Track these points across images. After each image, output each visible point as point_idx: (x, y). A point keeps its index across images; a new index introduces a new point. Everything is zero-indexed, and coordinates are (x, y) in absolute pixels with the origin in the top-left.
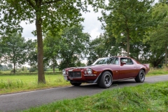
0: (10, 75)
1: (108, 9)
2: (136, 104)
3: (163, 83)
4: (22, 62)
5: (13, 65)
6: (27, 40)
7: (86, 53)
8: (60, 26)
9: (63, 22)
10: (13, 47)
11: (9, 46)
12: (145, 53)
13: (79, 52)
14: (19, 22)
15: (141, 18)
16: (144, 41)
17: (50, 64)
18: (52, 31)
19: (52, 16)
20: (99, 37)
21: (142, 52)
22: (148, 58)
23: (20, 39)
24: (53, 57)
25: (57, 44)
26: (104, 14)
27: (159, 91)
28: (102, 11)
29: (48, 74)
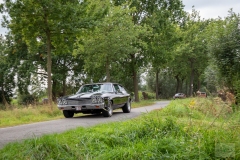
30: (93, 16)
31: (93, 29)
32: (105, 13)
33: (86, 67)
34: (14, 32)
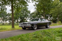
0: (2, 25)
1: (37, 2)
2: (49, 36)
3: (58, 28)
4: (6, 21)
5: (3, 22)
6: (8, 13)
7: (29, 18)
8: (20, 8)
9: (21, 6)
11: (2, 15)
13: (27, 17)
15: (49, 5)
16: (50, 13)
17: (16, 21)
18: (17, 10)
19: (17, 4)
20: (33, 12)
21: (49, 17)
24: (17, 19)
25: (19, 14)
26: (36, 4)
27: (57, 31)
28: (35, 3)
29: (16, 25)
30: (55, 5)
31: (55, 8)
32: (58, 4)
33: (53, 16)
34: (37, 10)
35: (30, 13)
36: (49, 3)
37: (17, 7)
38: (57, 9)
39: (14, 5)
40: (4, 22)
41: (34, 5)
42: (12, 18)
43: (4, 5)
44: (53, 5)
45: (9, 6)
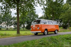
0: (6, 30)
1: (46, 5)
2: (55, 43)
3: (67, 35)
4: (11, 25)
5: (7, 26)
9: (28, 10)
10: (7, 19)
12: (60, 23)
14: (10, 9)
15: (59, 9)
16: (60, 18)
17: (22, 26)
19: (23, 7)
20: (42, 16)
22: (62, 25)
23: (10, 16)
24: (23, 24)
25: (25, 18)
26: (44, 7)
27: (65, 38)
29: (21, 30)
35: (37, 17)
36: (59, 7)
37: (23, 10)
38: (67, 14)
39: (20, 8)
40: (9, 27)
41: (43, 9)
42: (18, 23)
43: (9, 8)
44: (62, 9)
45: (15, 9)
